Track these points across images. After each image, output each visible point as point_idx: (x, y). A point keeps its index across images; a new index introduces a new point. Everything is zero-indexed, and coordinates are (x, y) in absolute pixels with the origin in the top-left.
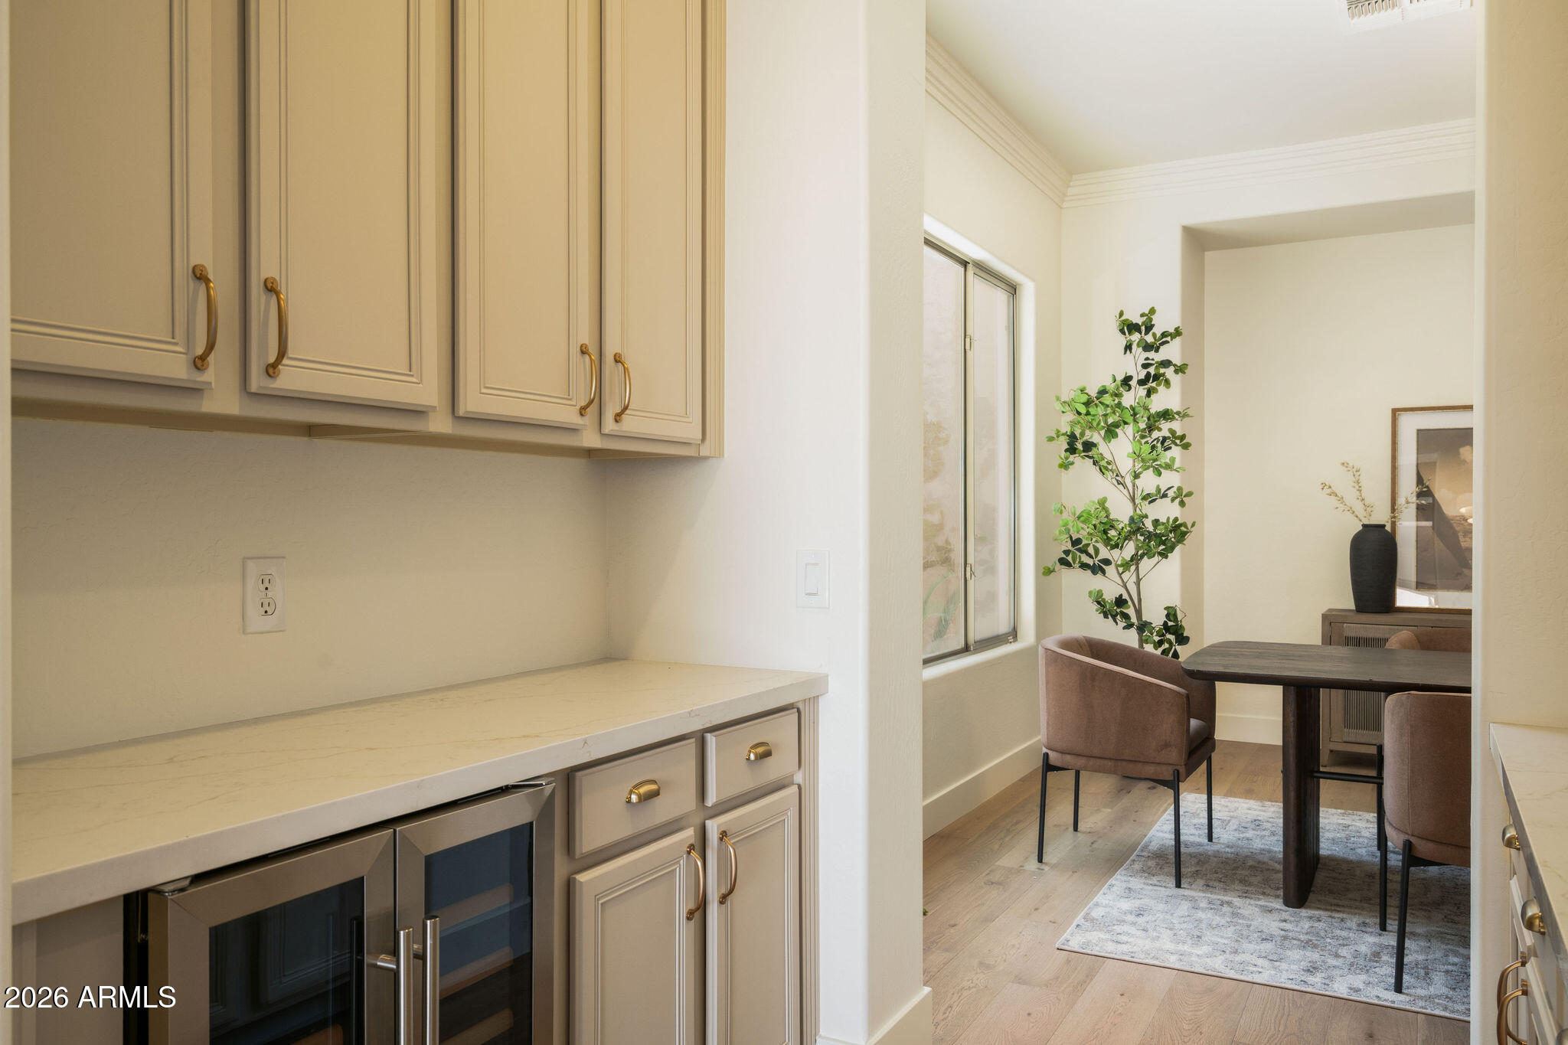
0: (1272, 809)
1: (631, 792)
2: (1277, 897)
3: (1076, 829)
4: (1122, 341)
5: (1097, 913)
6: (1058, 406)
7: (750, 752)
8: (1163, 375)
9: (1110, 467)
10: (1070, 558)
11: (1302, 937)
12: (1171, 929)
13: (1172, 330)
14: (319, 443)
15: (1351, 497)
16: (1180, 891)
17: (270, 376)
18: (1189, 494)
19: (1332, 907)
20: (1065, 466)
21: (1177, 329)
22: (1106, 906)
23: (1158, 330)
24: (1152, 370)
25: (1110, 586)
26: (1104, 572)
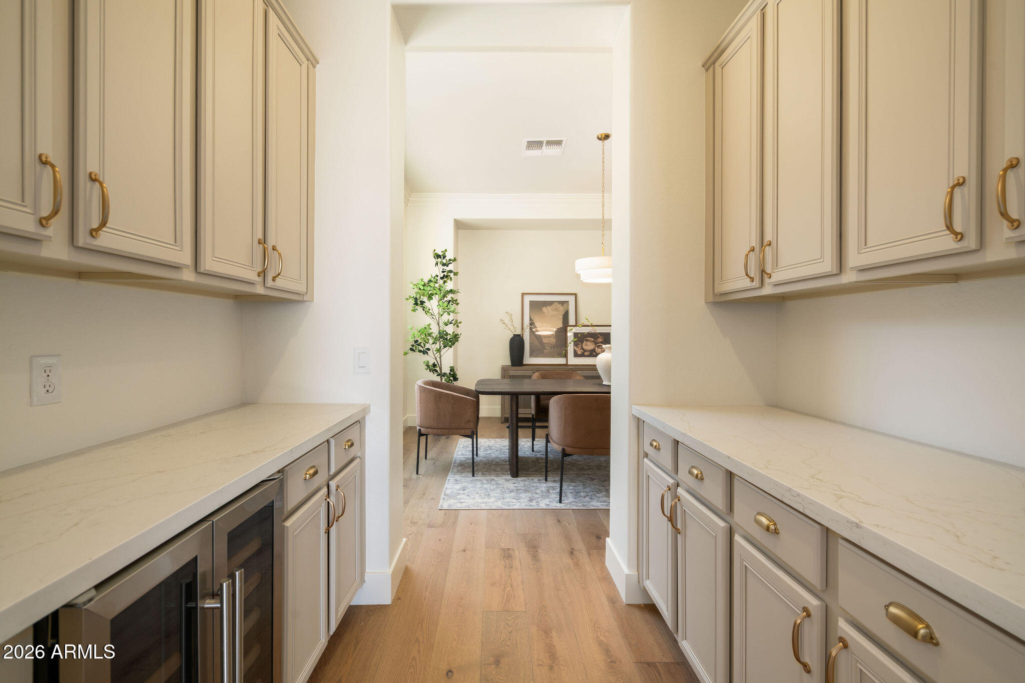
0: (493, 441)
1: (306, 474)
2: (508, 474)
3: (426, 458)
4: (434, 261)
5: (448, 492)
6: (412, 286)
7: (346, 445)
8: (450, 276)
9: (430, 311)
10: (414, 348)
11: (523, 488)
12: (478, 494)
13: (453, 259)
14: (84, 283)
15: (509, 324)
16: (475, 478)
17: (93, 236)
18: (460, 323)
19: (527, 475)
20: (414, 310)
21: (455, 259)
22: (450, 489)
23: (448, 258)
24: (445, 273)
25: (430, 358)
26: (427, 354)
